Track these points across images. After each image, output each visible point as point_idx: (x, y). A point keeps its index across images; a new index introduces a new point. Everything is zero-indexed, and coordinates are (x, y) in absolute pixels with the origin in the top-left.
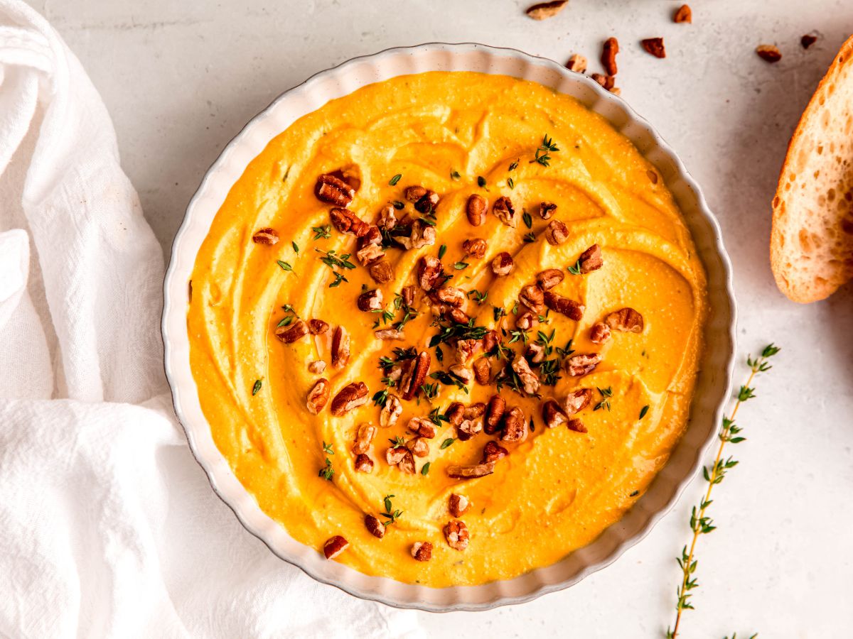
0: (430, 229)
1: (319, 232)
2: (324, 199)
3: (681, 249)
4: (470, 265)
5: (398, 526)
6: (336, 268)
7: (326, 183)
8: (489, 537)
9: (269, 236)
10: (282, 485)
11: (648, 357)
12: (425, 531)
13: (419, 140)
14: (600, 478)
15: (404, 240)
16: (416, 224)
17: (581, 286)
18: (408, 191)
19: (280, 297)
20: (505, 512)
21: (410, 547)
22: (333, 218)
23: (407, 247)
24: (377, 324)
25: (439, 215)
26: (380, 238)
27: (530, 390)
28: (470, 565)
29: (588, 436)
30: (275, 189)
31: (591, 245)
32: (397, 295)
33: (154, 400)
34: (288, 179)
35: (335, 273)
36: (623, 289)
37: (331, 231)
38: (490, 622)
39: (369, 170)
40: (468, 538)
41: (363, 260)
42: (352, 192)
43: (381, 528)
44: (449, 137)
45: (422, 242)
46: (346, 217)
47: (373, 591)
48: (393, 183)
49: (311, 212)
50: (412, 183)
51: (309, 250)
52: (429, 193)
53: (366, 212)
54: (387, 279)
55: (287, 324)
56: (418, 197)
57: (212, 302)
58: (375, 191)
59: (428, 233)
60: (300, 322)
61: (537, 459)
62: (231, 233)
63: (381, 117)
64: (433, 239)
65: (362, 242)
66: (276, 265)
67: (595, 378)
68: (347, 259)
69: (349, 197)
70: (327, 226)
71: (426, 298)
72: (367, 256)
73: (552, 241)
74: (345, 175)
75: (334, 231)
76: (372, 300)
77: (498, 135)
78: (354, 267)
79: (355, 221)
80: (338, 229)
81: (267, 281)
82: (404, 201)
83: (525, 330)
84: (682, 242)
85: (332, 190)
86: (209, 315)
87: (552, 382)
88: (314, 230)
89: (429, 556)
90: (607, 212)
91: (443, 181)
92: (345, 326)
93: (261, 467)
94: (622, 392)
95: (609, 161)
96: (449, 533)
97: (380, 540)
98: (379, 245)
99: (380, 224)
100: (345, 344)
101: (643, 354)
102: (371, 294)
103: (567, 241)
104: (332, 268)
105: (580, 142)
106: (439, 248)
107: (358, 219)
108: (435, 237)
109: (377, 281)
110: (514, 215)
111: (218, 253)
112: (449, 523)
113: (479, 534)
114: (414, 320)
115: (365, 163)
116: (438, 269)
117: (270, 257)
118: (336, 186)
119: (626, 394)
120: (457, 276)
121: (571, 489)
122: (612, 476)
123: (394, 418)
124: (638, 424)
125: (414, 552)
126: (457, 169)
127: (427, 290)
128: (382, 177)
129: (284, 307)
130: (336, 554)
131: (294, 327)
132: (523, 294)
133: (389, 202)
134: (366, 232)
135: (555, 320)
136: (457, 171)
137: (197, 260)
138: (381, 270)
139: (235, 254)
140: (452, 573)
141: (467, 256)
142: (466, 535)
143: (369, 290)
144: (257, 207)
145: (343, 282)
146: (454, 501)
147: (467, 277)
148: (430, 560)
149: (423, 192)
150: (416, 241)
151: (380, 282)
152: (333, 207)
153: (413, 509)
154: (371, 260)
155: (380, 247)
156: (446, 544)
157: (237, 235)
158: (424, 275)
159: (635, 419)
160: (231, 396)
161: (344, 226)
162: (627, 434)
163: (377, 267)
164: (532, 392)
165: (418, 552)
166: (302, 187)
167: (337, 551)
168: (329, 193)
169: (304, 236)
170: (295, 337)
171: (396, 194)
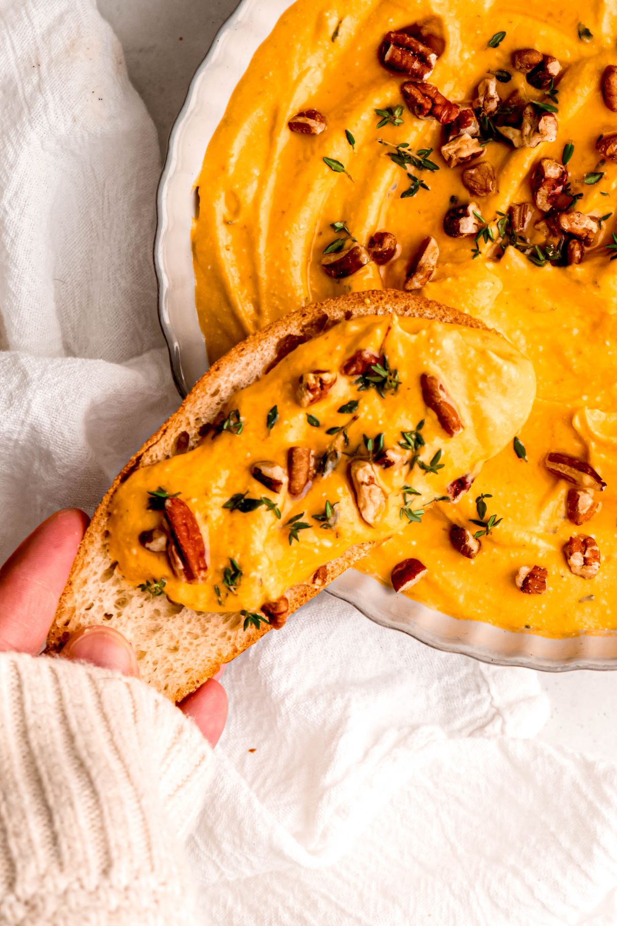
0: (549, 118)
1: (386, 116)
2: (393, 68)
4: (605, 173)
5: (495, 540)
6: (410, 169)
7: (394, 44)
9: (311, 122)
12: (536, 549)
15: (511, 133)
16: (528, 110)
18: (517, 55)
19: (328, 209)
21: (515, 574)
22: (406, 96)
23: (516, 144)
25: (562, 97)
26: (475, 126)
28: (604, 602)
30: (320, 53)
32: (501, 214)
33: (146, 356)
34: (338, 38)
35: (409, 176)
37: (404, 116)
39: (458, 25)
40: (599, 560)
41: (450, 158)
42: (433, 57)
43: (472, 543)
45: (537, 138)
46: (424, 95)
47: (458, 640)
48: (494, 43)
49: (372, 85)
50: (522, 44)
51: (370, 143)
52: (547, 59)
53: (454, 88)
54: (487, 190)
55: (339, 250)
56: (531, 65)
57: (229, 218)
58: (466, 56)
59: (547, 124)
60: (357, 248)
62: (257, 116)
64: (554, 132)
65: (449, 131)
66: (322, 163)
68: (427, 155)
69: (428, 65)
70: (398, 106)
71: (542, 224)
72: (455, 153)
74: (424, 32)
75: (407, 114)
76: (463, 221)
78: (437, 168)
79: (438, 101)
80: (413, 113)
81: (309, 188)
82: (510, 69)
85: (402, 55)
86: (223, 236)
88: (378, 112)
89: (542, 585)
91: (568, 40)
96: (571, 554)
97: (472, 562)
98: (473, 137)
99: (476, 105)
100: (430, 257)
102: (461, 211)
104: (405, 168)
106: (563, 148)
107: (443, 97)
108: (557, 129)
109: (472, 192)
111: (237, 145)
112: (571, 538)
115: (451, 15)
116: (561, 179)
117: (313, 152)
118: (409, 48)
120: (588, 193)
125: (520, 581)
126: (589, 25)
127: (544, 210)
128: (477, 36)
129: (333, 226)
130: (409, 585)
131: (347, 255)
133: (489, 72)
134: (453, 117)
136: (587, 27)
137: (207, 157)
138: (479, 176)
139: (262, 147)
140: (578, 614)
141: (603, 161)
142: (596, 557)
143: (459, 204)
144: (295, 78)
145: (421, 188)
147: (602, 194)
148: (543, 592)
149: (536, 59)
150: (529, 136)
151: (477, 195)
152: (406, 80)
153: (518, 515)
154: (461, 159)
155: (476, 140)
156: (567, 570)
157: (265, 119)
158: (541, 189)
161: (421, 107)
163: (473, 172)
165: (526, 581)
166: (359, 49)
167: (409, 579)
168: (399, 58)
169: (362, 123)
170: (349, 269)
171: (498, 59)
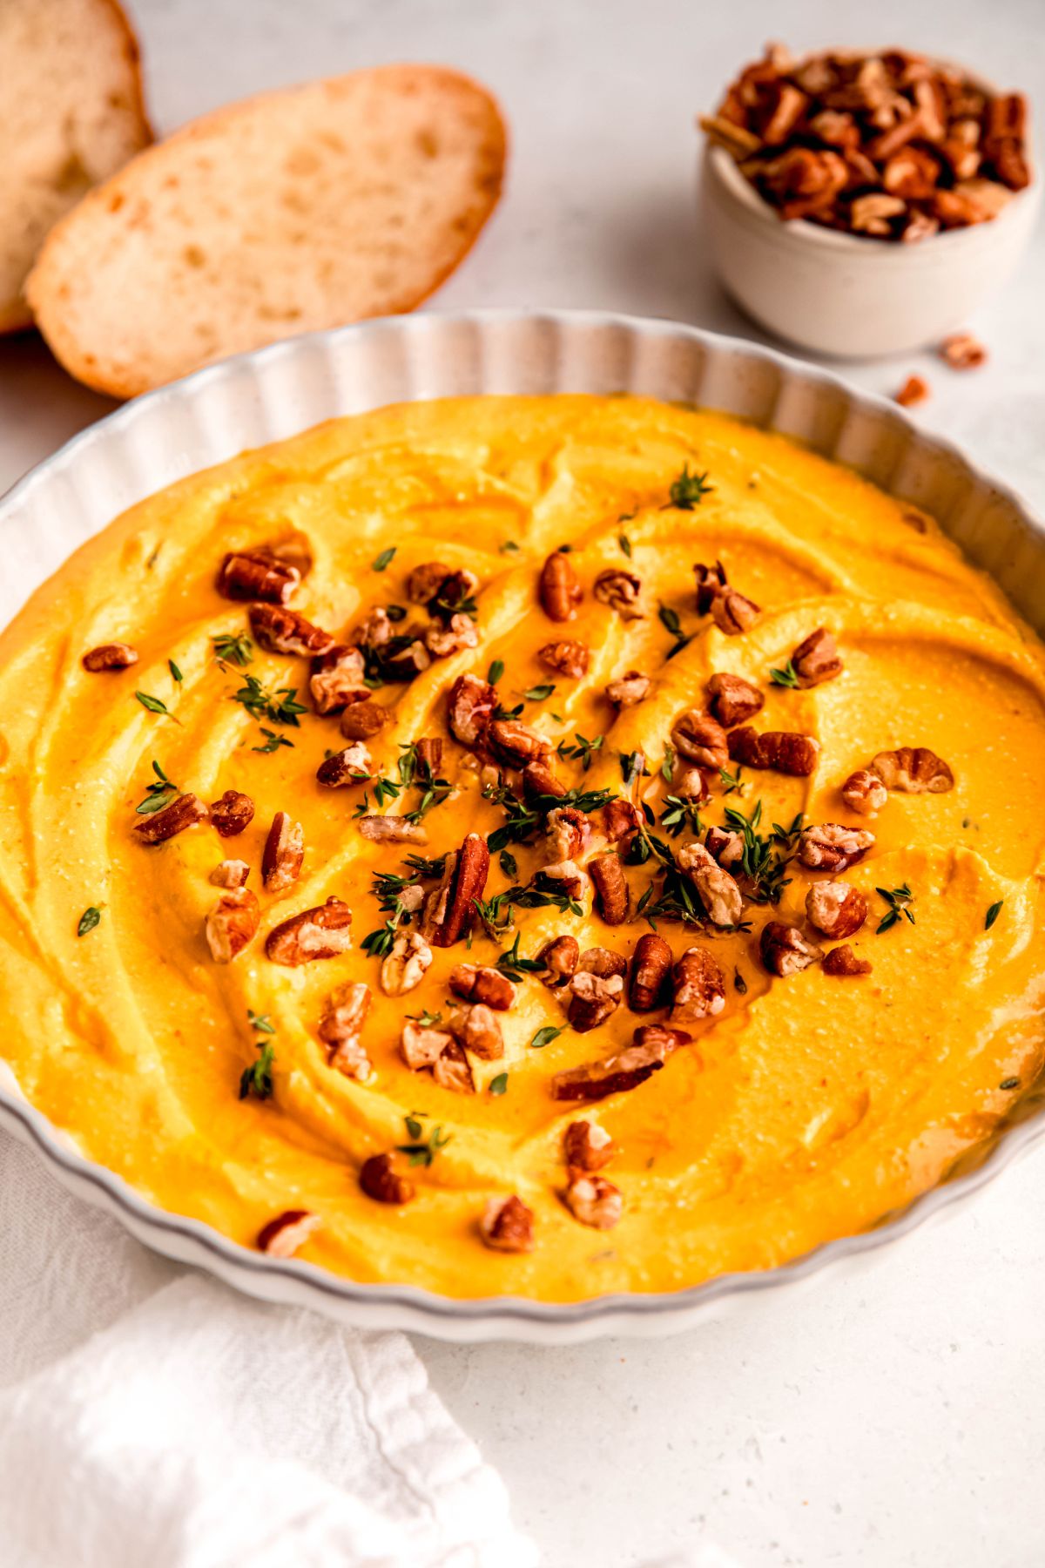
0: (466, 620)
3: (1002, 628)
4: (558, 689)
5: (444, 1177)
6: (266, 721)
7: (238, 557)
8: (673, 1209)
10: (149, 1112)
11: (977, 828)
13: (430, 496)
14: (922, 1058)
15: (411, 653)
17: (803, 712)
18: (414, 575)
19: (140, 771)
20: (705, 1161)
22: (255, 619)
23: (420, 664)
24: (363, 808)
25: (481, 603)
26: (358, 659)
27: (723, 915)
28: (634, 1260)
29: (874, 980)
30: (130, 581)
31: (813, 630)
32: (404, 748)
34: (157, 564)
35: (264, 731)
36: (895, 721)
37: (252, 650)
38: (702, 1518)
40: (623, 1192)
41: (325, 696)
42: (295, 572)
44: (489, 485)
45: (450, 638)
48: (380, 567)
49: (206, 616)
50: (423, 559)
55: (160, 808)
58: (342, 584)
59: (462, 623)
60: (189, 795)
61: (763, 1045)
62: (34, 654)
63: (348, 457)
65: (319, 665)
66: (133, 702)
67: (867, 871)
68: (290, 697)
69: (286, 576)
70: (245, 639)
71: (468, 757)
72: (331, 687)
73: (728, 622)
74: (281, 552)
75: (258, 652)
77: (590, 480)
79: (302, 624)
81: (115, 732)
82: (404, 604)
83: (695, 800)
84: (1001, 619)
85: (250, 566)
87: (769, 893)
88: (217, 645)
90: (835, 583)
91: (485, 556)
92: (289, 814)
93: (99, 1075)
94: (935, 891)
95: (819, 502)
97: (401, 1212)
99: (357, 640)
100: (291, 838)
101: (965, 825)
103: (760, 624)
104: (259, 721)
105: (756, 476)
106: (488, 665)
110: (642, 590)
113: (646, 1204)
114: (444, 803)
115: (319, 532)
116: (489, 697)
117: (121, 691)
118: (259, 562)
119: (944, 892)
120: (532, 711)
121: (854, 1090)
122: (947, 1050)
123: (413, 970)
124: (985, 944)
125: (489, 1220)
126: (513, 536)
127: (468, 739)
128: (356, 557)
129: (150, 788)
132: (684, 728)
134: (327, 649)
135: (758, 786)
136: (511, 540)
139: (43, 691)
140: (592, 1280)
142: (617, 1188)
144: (92, 607)
145: (282, 745)
146: (576, 1138)
147: (554, 715)
148: (530, 1250)
149: (443, 570)
154: (340, 694)
156: (565, 1213)
157: (48, 658)
159: (975, 932)
160: (28, 935)
162: (964, 962)
164: (729, 922)
165: (496, 1225)
166: (187, 579)
168: (245, 569)
169: (194, 655)
170: (177, 822)
171: (387, 590)
